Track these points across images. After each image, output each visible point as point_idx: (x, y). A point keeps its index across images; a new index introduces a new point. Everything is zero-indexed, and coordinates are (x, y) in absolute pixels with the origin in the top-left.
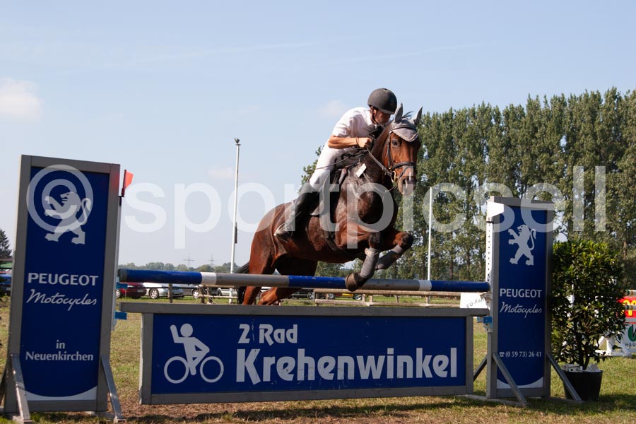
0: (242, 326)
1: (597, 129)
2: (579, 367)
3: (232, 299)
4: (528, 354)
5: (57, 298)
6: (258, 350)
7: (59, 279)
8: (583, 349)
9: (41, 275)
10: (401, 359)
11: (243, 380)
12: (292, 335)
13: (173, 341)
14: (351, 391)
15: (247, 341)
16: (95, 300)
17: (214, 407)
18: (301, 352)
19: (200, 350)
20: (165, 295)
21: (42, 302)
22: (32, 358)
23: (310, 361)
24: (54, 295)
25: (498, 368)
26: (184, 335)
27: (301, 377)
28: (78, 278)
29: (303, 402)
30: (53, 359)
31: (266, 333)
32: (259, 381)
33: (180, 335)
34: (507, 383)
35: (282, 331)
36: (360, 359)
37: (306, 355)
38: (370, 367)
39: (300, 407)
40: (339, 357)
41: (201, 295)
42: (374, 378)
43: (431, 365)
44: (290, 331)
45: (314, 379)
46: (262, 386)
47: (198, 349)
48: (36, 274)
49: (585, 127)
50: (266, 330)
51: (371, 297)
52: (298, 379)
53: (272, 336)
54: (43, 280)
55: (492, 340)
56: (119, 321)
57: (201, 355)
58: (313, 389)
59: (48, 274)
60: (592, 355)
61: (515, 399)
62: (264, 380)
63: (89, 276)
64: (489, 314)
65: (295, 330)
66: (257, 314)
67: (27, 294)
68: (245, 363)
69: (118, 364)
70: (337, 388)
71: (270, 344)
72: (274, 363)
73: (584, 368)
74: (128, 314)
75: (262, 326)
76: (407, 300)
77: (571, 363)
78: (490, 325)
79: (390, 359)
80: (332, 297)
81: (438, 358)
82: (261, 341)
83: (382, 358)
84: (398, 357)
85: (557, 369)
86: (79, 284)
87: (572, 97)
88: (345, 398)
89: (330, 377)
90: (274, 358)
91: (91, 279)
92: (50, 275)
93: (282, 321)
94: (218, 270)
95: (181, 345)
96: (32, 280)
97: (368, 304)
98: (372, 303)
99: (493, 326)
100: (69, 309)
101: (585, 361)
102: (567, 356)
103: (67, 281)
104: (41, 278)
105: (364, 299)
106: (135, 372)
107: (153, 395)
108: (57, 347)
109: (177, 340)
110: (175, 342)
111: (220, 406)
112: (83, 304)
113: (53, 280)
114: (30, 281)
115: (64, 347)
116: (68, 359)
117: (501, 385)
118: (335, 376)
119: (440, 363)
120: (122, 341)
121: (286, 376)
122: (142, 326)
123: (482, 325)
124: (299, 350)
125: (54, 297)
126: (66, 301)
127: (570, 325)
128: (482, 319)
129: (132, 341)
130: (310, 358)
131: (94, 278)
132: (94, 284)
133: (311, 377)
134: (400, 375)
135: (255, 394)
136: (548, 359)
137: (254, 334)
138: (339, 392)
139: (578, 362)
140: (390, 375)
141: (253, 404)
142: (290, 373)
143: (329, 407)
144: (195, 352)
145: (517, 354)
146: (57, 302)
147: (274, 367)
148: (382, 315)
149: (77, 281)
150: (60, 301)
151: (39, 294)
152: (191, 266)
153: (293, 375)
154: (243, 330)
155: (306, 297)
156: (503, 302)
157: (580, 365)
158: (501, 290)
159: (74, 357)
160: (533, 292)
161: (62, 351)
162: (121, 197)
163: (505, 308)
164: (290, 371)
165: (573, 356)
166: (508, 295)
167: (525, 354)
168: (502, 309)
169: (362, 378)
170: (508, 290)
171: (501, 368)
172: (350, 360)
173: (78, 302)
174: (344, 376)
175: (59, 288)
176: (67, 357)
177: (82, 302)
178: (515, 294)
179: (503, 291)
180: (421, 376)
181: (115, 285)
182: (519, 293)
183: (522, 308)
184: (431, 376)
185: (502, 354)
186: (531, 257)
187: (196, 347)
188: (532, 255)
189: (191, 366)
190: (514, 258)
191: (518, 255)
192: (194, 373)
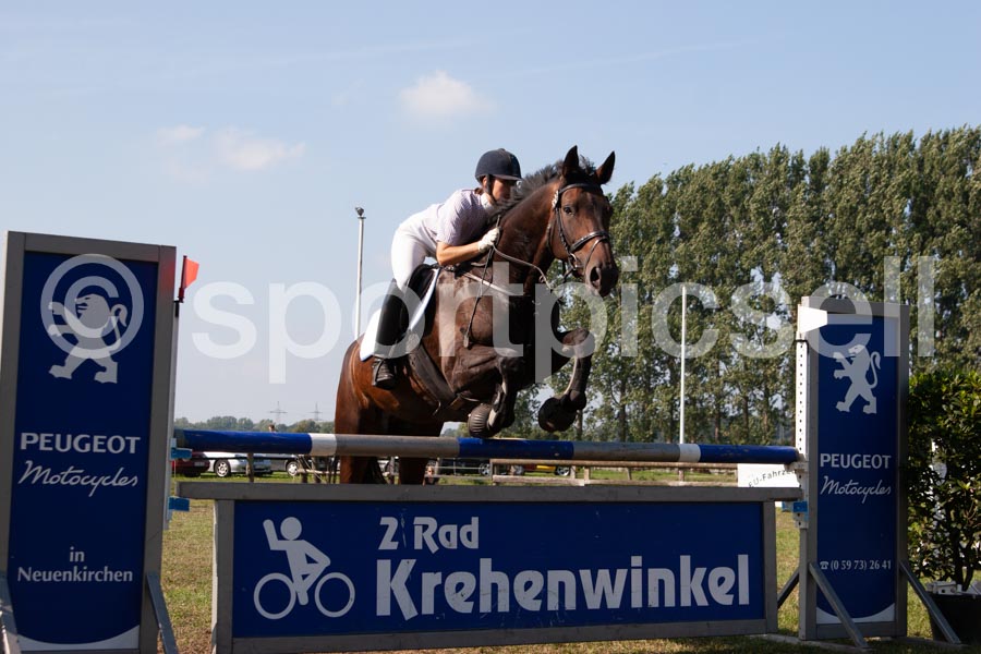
0: (384, 521)
4: (869, 565)
5: (70, 476)
6: (413, 562)
7: (74, 443)
8: (962, 555)
9: (43, 436)
10: (655, 574)
11: (388, 613)
12: (469, 535)
13: (268, 547)
14: (572, 630)
15: (394, 546)
16: (136, 478)
18: (486, 563)
19: (314, 562)
20: (242, 471)
21: (45, 482)
22: (28, 578)
23: (501, 579)
24: (66, 470)
25: (818, 588)
26: (287, 537)
27: (485, 606)
28: (106, 441)
30: (64, 579)
31: (426, 531)
32: (415, 613)
33: (280, 537)
34: (832, 612)
35: (452, 529)
36: (585, 574)
37: (493, 570)
38: (604, 589)
40: (550, 573)
41: (302, 470)
42: (609, 606)
43: (705, 585)
44: (465, 529)
45: (507, 610)
46: (421, 623)
47: (310, 560)
48: (35, 436)
50: (425, 527)
51: (586, 471)
52: (481, 611)
53: (435, 536)
54: (47, 445)
55: (808, 540)
56: (175, 513)
57: (315, 571)
58: (505, 627)
59: (55, 434)
60: (977, 565)
61: (847, 640)
62: (424, 612)
63: (124, 437)
64: (801, 498)
65: (474, 526)
66: (410, 499)
67: (19, 468)
68: (390, 583)
70: (547, 625)
71: (433, 552)
72: (440, 582)
73: (965, 588)
74: (193, 502)
75: (418, 520)
77: (941, 580)
78: (804, 515)
79: (637, 575)
80: (520, 472)
81: (717, 573)
82: (418, 545)
83: (621, 574)
84: (650, 570)
85: (919, 590)
86: (108, 451)
88: (560, 642)
89: (535, 606)
90: (439, 574)
91: (128, 443)
92: (58, 437)
93: (451, 511)
94: (327, 428)
95: (283, 554)
96: (28, 445)
97: (582, 483)
98: (589, 482)
99: (809, 519)
100: (91, 495)
101: (965, 577)
102: (936, 567)
103: (88, 446)
104: (43, 441)
105: (573, 473)
107: (236, 640)
108: (71, 560)
109: (274, 544)
110: (272, 548)
112: (115, 484)
113: (63, 445)
114: (23, 447)
115: (82, 560)
116: (90, 579)
117: (824, 618)
118: (544, 605)
119: (721, 581)
120: (174, 548)
121: (459, 604)
122: (215, 523)
123: (791, 515)
124: (482, 560)
125: (66, 473)
126: (86, 481)
127: (940, 515)
128: (791, 505)
130: (501, 574)
131: (133, 440)
132: (132, 451)
133: (504, 606)
134: (654, 602)
135: (410, 636)
136: (902, 573)
137: (404, 534)
138: (551, 631)
139: (953, 578)
140: (637, 602)
142: (468, 600)
144: (305, 566)
145: (849, 564)
146: (71, 482)
147: (439, 590)
148: (620, 499)
149: (105, 447)
150: (74, 480)
151: (40, 468)
153: (471, 604)
154: (386, 527)
155: (476, 472)
156: (826, 477)
157: (958, 583)
158: (822, 455)
159: (101, 576)
160: (877, 459)
161: (80, 565)
162: (177, 302)
163: (828, 488)
164: (468, 595)
165: (944, 568)
166: (833, 465)
167: (863, 565)
168: (824, 488)
169: (590, 606)
170: (833, 455)
171: (822, 588)
172: (567, 577)
173: (107, 481)
174: (560, 604)
175: (73, 458)
176: (88, 576)
177: (113, 482)
178: (845, 464)
179: (825, 458)
180: (689, 604)
181: (168, 452)
182: (852, 461)
183: (858, 487)
184: (706, 603)
185: (824, 564)
186: (872, 400)
187: (307, 556)
188: (874, 395)
189: (299, 590)
190: (844, 401)
191: (850, 397)
192: (304, 601)
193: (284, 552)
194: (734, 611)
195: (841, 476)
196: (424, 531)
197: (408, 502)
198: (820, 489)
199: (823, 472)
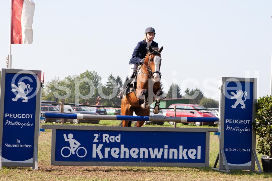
0: (95, 135)
4: (242, 150)
6: (102, 145)
7: (17, 116)
9: (10, 114)
11: (95, 157)
12: (118, 139)
14: (146, 163)
15: (97, 141)
16: (32, 124)
18: (122, 146)
19: (77, 144)
21: (11, 125)
22: (7, 146)
23: (127, 150)
26: (70, 138)
28: (25, 115)
30: (15, 146)
31: (106, 138)
32: (103, 157)
33: (68, 138)
35: (113, 137)
36: (151, 150)
37: (124, 148)
38: (156, 153)
40: (140, 149)
42: (158, 158)
43: (187, 153)
44: (117, 137)
45: (128, 157)
46: (104, 160)
47: (75, 144)
48: (8, 114)
50: (106, 137)
52: (121, 157)
53: (109, 139)
54: (11, 116)
55: (220, 143)
57: (77, 146)
58: (128, 162)
62: (105, 157)
63: (29, 114)
64: (218, 131)
65: (119, 136)
67: (5, 122)
68: (96, 150)
70: (140, 162)
71: (108, 143)
72: (110, 150)
74: (45, 130)
75: (104, 135)
79: (166, 151)
81: (191, 150)
82: (104, 141)
83: (161, 150)
84: (170, 149)
89: (136, 157)
90: (110, 148)
91: (30, 116)
92: (14, 114)
93: (113, 133)
95: (68, 142)
99: (221, 136)
100: (22, 128)
103: (21, 117)
107: (56, 162)
108: (17, 142)
109: (66, 140)
110: (66, 141)
113: (15, 116)
114: (6, 117)
115: (20, 142)
118: (139, 157)
119: (192, 153)
121: (115, 156)
125: (16, 123)
126: (20, 124)
128: (215, 133)
130: (127, 148)
131: (32, 115)
132: (31, 118)
133: (127, 156)
134: (171, 157)
135: (101, 163)
136: (253, 153)
137: (100, 138)
140: (166, 157)
145: (235, 150)
146: (17, 125)
147: (109, 152)
148: (161, 131)
149: (25, 117)
151: (10, 121)
153: (118, 156)
154: (95, 136)
156: (228, 126)
159: (24, 146)
160: (245, 121)
161: (19, 144)
162: (42, 83)
163: (228, 128)
164: (117, 154)
166: (230, 123)
167: (240, 150)
168: (227, 129)
169: (152, 158)
170: (230, 120)
171: (223, 155)
172: (146, 150)
173: (25, 125)
174: (143, 157)
175: (17, 119)
176: (21, 146)
177: (27, 125)
178: (234, 122)
179: (227, 121)
180: (182, 158)
181: (40, 118)
182: (236, 121)
183: (238, 129)
184: (187, 158)
185: (227, 150)
186: (244, 105)
187: (75, 143)
188: (245, 103)
189: (72, 151)
190: (234, 105)
191: (236, 104)
192: (74, 153)
193: (69, 142)
194: (196, 161)
195: (233, 126)
197: (102, 131)
198: (225, 129)
199: (226, 125)
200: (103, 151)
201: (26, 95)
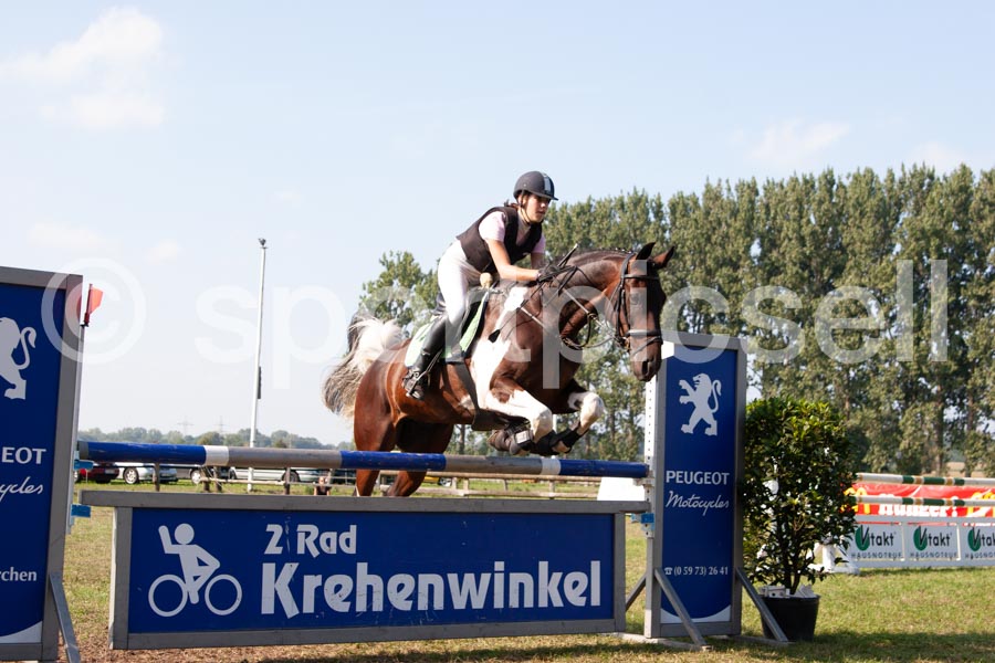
0: (270, 528)
1: (806, 231)
2: (784, 590)
3: (253, 484)
4: (708, 571)
6: (295, 565)
8: (791, 563)
10: (516, 578)
11: (271, 611)
12: (348, 541)
13: (163, 551)
14: (440, 628)
15: (279, 550)
16: (41, 486)
17: (226, 653)
18: (362, 567)
19: (206, 565)
20: (149, 478)
23: (376, 581)
25: (663, 592)
26: (181, 542)
27: (361, 606)
28: (14, 452)
29: (364, 645)
31: (309, 538)
32: (297, 612)
33: (174, 542)
34: (675, 613)
35: (332, 535)
36: (453, 578)
37: (370, 572)
38: (469, 591)
39: (360, 652)
40: (420, 576)
41: (204, 478)
42: (474, 607)
43: (561, 588)
44: (344, 536)
45: (381, 609)
46: (302, 620)
47: (201, 563)
49: (788, 228)
50: (308, 534)
51: (466, 482)
52: (358, 610)
53: (317, 542)
55: (654, 548)
56: (77, 519)
57: (206, 573)
58: (380, 624)
60: (805, 572)
61: (687, 639)
62: (305, 611)
63: (31, 449)
64: (649, 510)
65: (353, 532)
66: (294, 508)
68: (275, 585)
69: (74, 586)
70: (417, 623)
71: (314, 556)
72: (320, 584)
73: (793, 592)
74: (93, 509)
75: (301, 528)
76: (520, 487)
77: (772, 585)
78: (651, 526)
79: (499, 579)
81: (572, 577)
82: (301, 550)
83: (485, 578)
84: (512, 575)
85: (752, 592)
86: (16, 461)
87: (768, 182)
88: (430, 638)
89: (406, 606)
90: (320, 577)
91: (34, 454)
93: (332, 520)
94: (231, 441)
97: (462, 493)
99: (656, 528)
101: (793, 581)
102: (767, 573)
106: (101, 599)
107: (131, 635)
109: (169, 548)
110: (167, 551)
111: (235, 651)
112: (22, 492)
117: (667, 617)
118: (415, 605)
119: (575, 584)
121: (338, 604)
122: (114, 527)
123: (640, 526)
124: (359, 564)
127: (772, 527)
128: (639, 517)
129: (97, 550)
130: (376, 576)
131: (39, 452)
132: (39, 461)
133: (378, 606)
134: (514, 603)
135: (291, 633)
136: (737, 578)
137: (289, 539)
138: (422, 628)
139: (783, 583)
140: (499, 603)
141: (287, 648)
142: (345, 601)
143: (406, 652)
144: (197, 569)
145: (691, 570)
147: (319, 591)
148: (486, 510)
149: (13, 457)
152: (189, 434)
153: (349, 603)
154: (272, 533)
156: (672, 492)
157: (787, 587)
158: (668, 472)
159: (7, 576)
160: (717, 477)
162: (83, 326)
163: (673, 501)
164: (345, 597)
165: (775, 574)
166: (678, 481)
167: (703, 571)
168: (670, 502)
169: (456, 607)
170: (678, 473)
171: (666, 591)
172: (437, 580)
173: (15, 489)
174: (429, 605)
177: (20, 490)
178: (689, 480)
179: (671, 475)
180: (546, 606)
181: (72, 463)
182: (694, 477)
183: (699, 500)
184: (562, 605)
185: (669, 570)
186: (714, 423)
187: (199, 560)
188: (715, 419)
189: (190, 590)
190: (688, 424)
191: (694, 420)
192: (195, 600)
193: (178, 555)
194: (586, 612)
195: (685, 491)
196: (306, 537)
197: (292, 511)
198: (666, 502)
199: (670, 487)
200: (296, 587)
201: (20, 371)
